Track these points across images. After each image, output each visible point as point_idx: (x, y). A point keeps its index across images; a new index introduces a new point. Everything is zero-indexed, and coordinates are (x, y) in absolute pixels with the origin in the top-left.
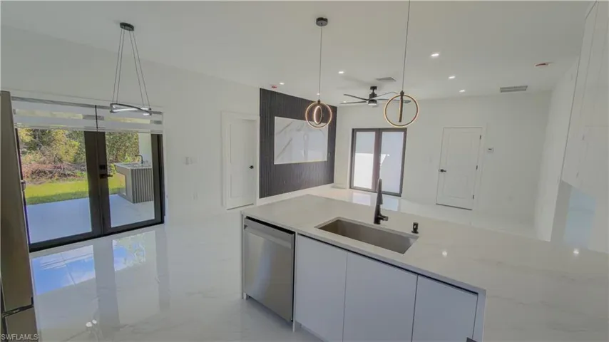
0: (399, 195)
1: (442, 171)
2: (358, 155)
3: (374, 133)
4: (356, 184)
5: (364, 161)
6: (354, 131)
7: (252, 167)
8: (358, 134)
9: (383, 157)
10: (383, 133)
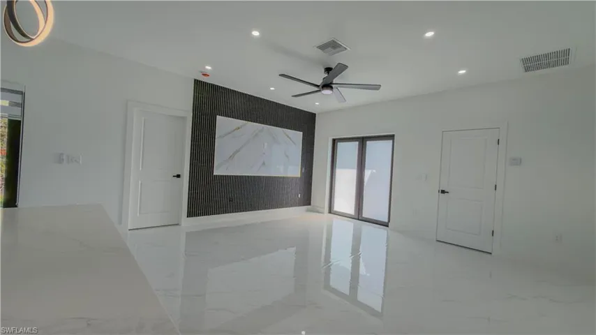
0: (386, 225)
1: (443, 192)
2: (338, 172)
3: (357, 143)
4: (337, 208)
5: (346, 178)
6: (334, 142)
7: (178, 176)
8: (340, 145)
9: (367, 173)
10: (368, 142)
